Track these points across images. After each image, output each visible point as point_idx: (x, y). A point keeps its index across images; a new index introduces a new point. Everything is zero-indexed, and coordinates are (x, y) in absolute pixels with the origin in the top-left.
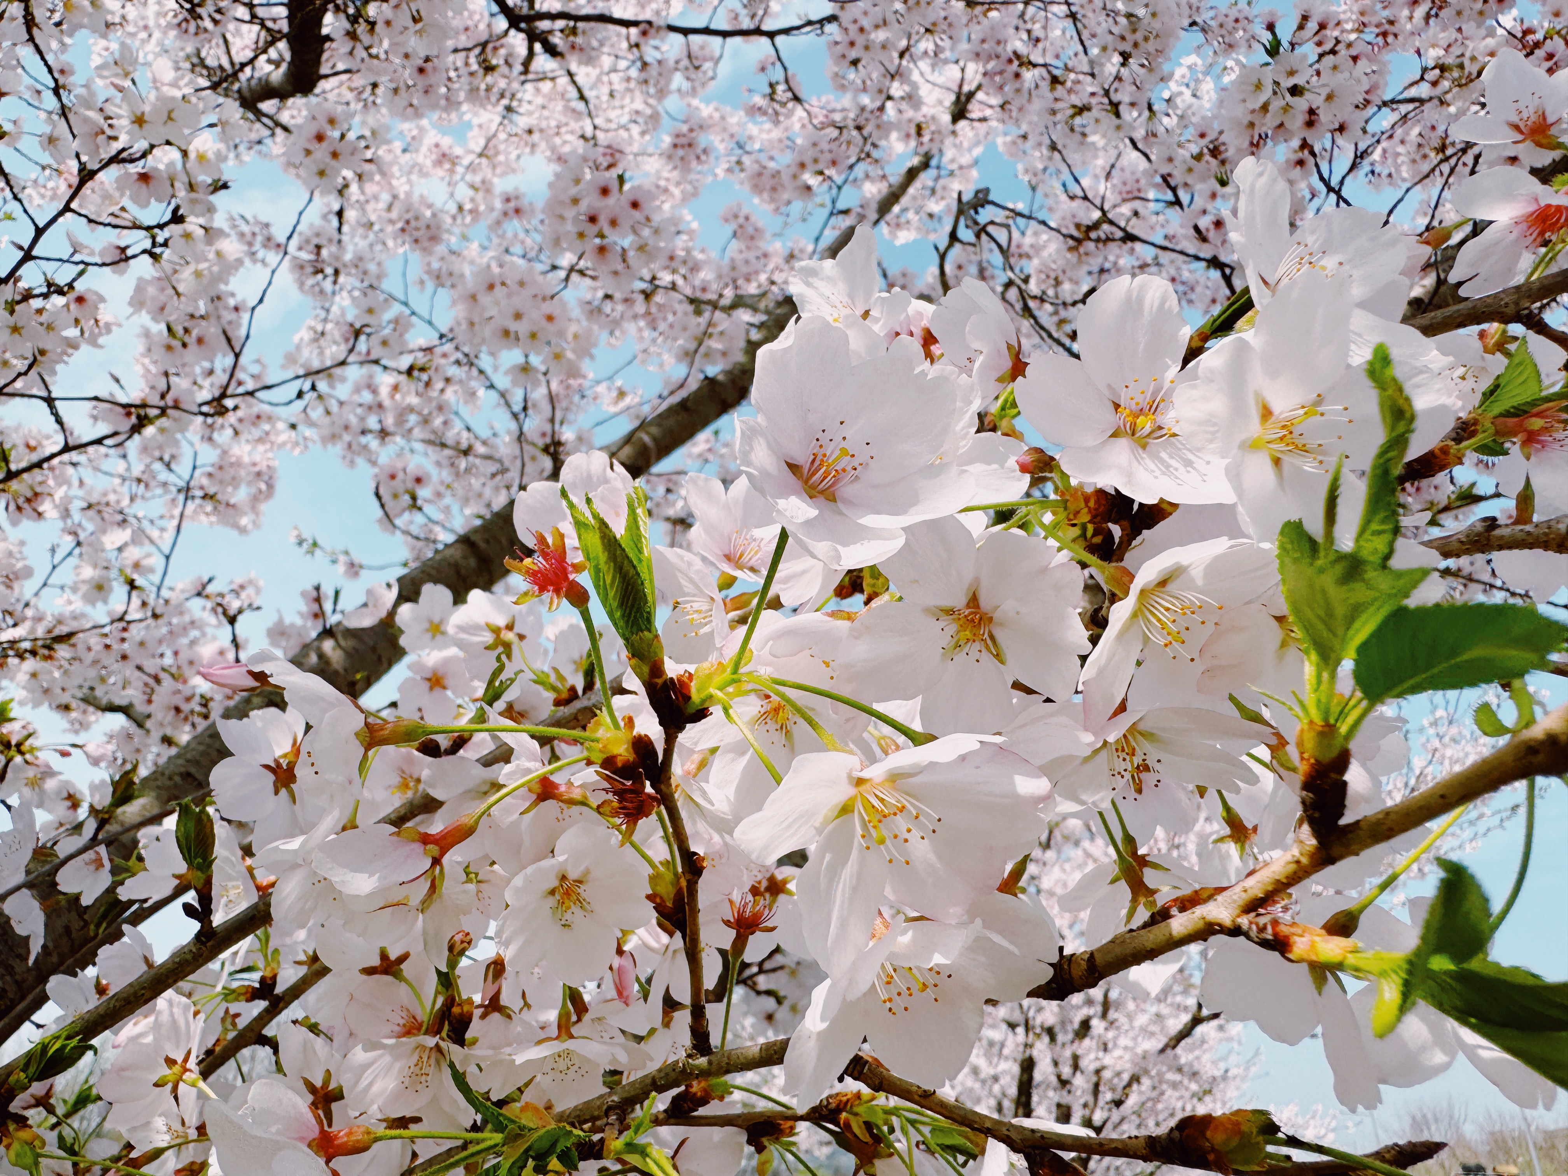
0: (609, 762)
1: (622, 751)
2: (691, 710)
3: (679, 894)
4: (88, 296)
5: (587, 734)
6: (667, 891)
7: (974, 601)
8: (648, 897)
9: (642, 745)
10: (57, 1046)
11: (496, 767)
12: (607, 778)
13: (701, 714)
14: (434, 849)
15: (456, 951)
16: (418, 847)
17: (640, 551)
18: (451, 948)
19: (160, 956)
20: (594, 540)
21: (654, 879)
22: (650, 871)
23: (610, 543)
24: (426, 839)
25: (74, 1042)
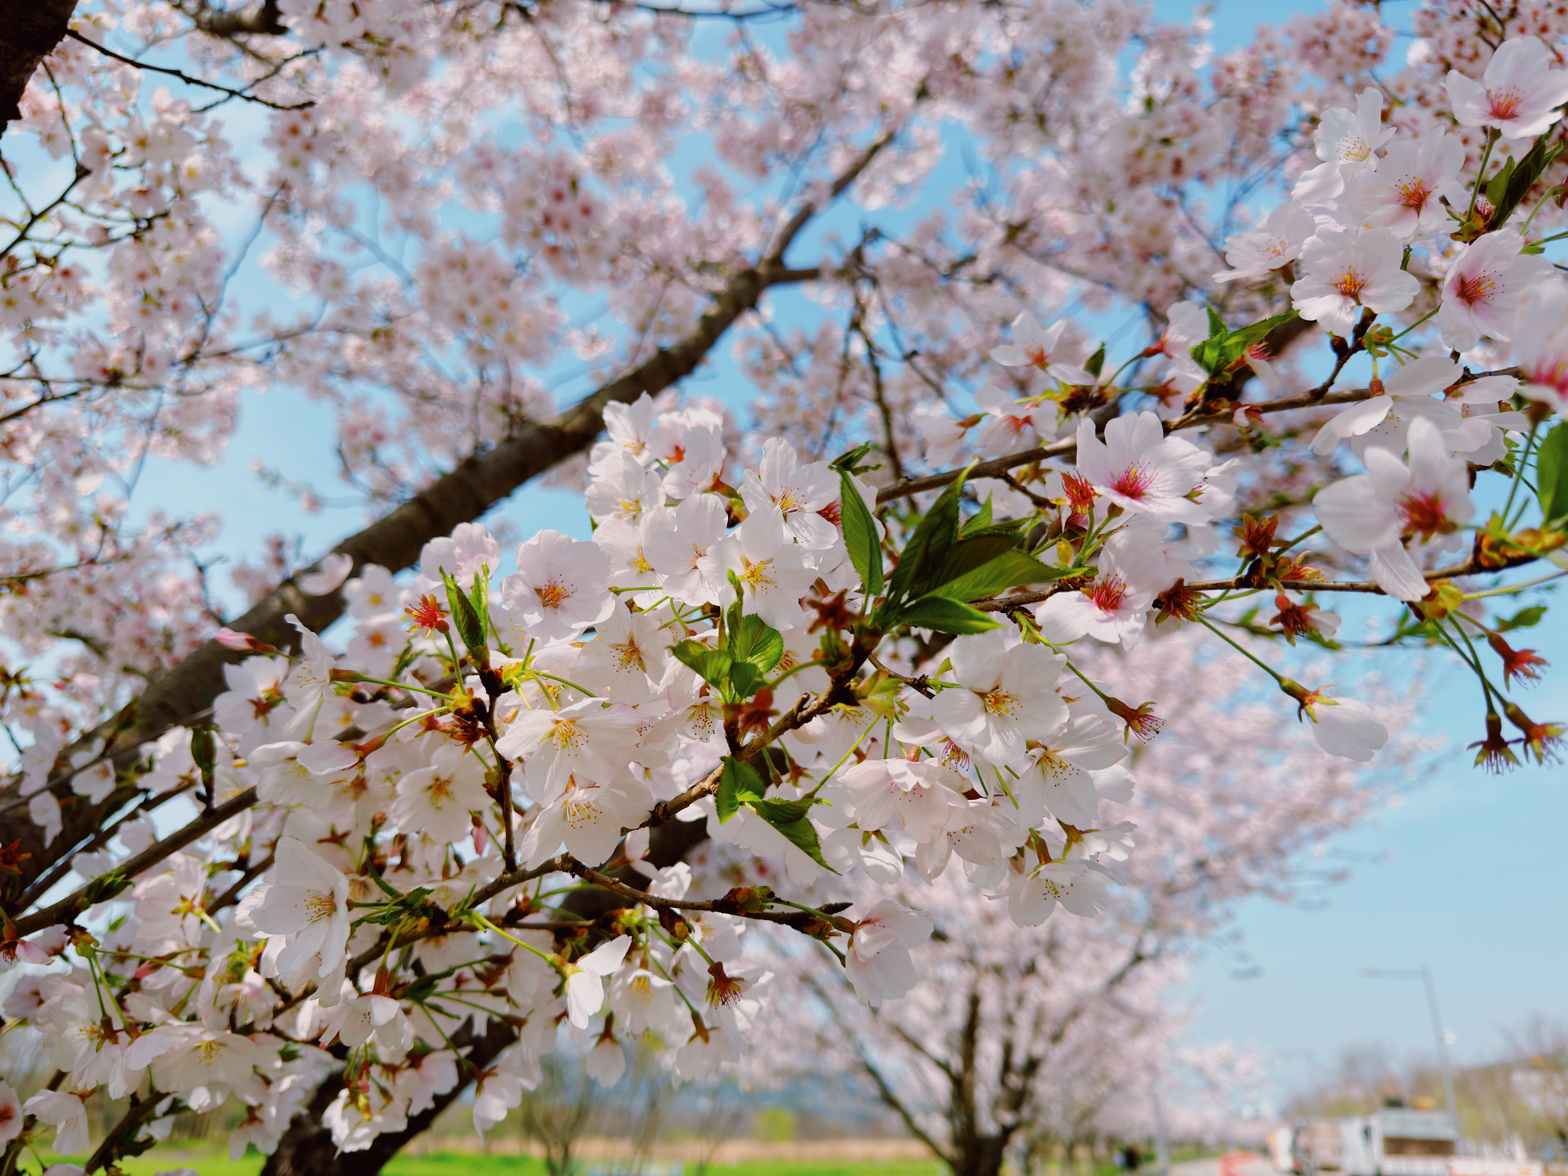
0: (458, 712)
1: (466, 706)
2: (502, 686)
3: (500, 784)
4: (75, 271)
5: (450, 696)
6: (495, 783)
7: (632, 642)
8: (484, 785)
9: (477, 704)
10: (110, 880)
11: (400, 711)
12: (459, 720)
13: (508, 688)
14: (360, 753)
15: (377, 824)
16: (352, 752)
17: (480, 602)
18: (373, 822)
19: (163, 835)
20: (454, 596)
21: (487, 775)
22: (486, 771)
23: (463, 600)
24: (357, 748)
25: (120, 879)
